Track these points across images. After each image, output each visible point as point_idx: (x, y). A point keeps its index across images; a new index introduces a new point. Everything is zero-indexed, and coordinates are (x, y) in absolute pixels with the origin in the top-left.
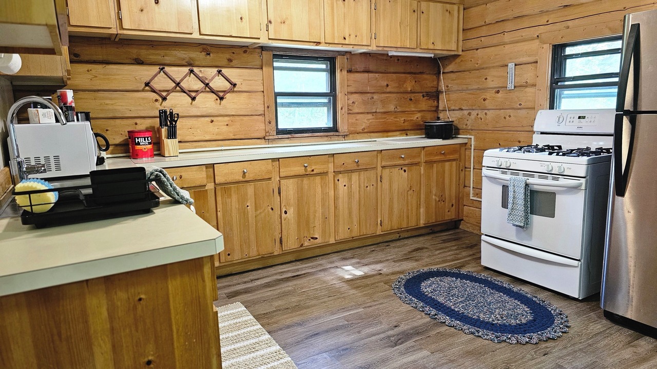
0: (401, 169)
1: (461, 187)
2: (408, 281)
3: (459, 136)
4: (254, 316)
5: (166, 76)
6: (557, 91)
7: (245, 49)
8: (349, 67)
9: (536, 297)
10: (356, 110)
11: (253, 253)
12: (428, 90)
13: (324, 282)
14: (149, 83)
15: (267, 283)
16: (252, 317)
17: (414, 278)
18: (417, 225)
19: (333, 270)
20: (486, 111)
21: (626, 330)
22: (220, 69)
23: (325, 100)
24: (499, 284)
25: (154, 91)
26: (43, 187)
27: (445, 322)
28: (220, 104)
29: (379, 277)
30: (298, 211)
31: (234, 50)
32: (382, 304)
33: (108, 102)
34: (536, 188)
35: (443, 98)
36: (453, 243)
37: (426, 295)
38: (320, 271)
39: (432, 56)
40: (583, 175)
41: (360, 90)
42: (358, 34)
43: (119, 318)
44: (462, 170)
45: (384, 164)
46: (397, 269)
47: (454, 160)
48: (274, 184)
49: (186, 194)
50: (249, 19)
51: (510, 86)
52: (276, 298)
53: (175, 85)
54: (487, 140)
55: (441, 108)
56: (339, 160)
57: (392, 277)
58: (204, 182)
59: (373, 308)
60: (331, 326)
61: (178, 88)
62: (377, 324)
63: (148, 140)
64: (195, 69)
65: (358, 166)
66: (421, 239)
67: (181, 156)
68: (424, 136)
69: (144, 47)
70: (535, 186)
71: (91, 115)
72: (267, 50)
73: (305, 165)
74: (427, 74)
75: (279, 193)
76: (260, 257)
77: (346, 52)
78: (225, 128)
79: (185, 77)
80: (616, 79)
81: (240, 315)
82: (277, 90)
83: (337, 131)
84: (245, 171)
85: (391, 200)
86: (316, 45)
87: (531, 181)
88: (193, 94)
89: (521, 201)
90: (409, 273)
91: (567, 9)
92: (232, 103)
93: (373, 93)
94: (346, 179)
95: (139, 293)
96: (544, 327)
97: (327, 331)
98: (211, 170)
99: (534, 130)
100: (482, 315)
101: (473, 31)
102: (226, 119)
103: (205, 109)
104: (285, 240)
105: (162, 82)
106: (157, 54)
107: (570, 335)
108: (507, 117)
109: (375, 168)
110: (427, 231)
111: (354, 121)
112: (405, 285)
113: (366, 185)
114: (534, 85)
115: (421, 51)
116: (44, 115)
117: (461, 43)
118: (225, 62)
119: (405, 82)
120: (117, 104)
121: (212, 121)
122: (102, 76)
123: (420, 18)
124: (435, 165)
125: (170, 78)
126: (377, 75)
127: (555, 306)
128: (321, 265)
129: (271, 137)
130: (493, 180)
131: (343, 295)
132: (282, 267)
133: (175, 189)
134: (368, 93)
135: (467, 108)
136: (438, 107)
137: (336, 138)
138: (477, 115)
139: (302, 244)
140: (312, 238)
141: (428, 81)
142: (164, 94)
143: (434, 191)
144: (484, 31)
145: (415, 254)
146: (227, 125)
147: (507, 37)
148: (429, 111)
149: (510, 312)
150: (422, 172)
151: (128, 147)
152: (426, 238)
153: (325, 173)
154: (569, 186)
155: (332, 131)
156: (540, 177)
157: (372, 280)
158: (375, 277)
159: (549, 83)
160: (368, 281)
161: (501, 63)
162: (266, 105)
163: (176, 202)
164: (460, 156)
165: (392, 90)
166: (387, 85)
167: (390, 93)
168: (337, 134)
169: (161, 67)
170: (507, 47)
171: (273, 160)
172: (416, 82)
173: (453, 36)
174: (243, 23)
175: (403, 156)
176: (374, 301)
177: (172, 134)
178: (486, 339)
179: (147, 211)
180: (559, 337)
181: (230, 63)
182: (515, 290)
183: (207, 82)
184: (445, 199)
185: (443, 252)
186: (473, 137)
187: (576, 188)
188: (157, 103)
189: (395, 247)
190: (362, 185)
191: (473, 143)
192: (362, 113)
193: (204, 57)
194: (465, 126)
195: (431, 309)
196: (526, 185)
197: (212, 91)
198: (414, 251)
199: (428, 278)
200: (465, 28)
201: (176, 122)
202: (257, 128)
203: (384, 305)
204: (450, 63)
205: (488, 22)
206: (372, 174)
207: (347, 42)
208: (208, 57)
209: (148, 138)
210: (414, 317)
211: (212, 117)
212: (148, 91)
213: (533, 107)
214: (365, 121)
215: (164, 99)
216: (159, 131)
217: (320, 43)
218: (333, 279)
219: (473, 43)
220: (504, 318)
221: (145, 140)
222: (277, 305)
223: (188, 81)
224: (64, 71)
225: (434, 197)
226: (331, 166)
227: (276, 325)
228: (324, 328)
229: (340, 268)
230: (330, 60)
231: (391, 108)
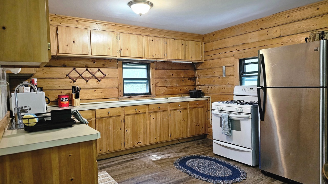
0: (179, 111)
1: (206, 119)
2: (181, 161)
3: (204, 97)
4: (111, 177)
5: (75, 72)
6: (242, 78)
7: (110, 60)
8: (156, 67)
9: (235, 166)
10: (159, 85)
11: (112, 149)
12: (190, 77)
13: (144, 162)
14: (68, 75)
15: (118, 163)
16: (110, 177)
17: (184, 159)
18: (187, 137)
19: (148, 157)
20: (215, 86)
21: (270, 178)
22: (99, 68)
23: (145, 81)
24: (220, 161)
25: (70, 78)
26: (34, 117)
27: (194, 177)
28: (99, 83)
29: (168, 159)
30: (133, 130)
31: (105, 61)
32: (168, 170)
33: (50, 83)
34: (233, 118)
35: (197, 80)
36: (203, 144)
37: (188, 166)
38: (142, 157)
39: (191, 63)
40: (250, 113)
41: (161, 77)
42: (159, 54)
43: (62, 162)
44: (206, 111)
45: (171, 109)
46: (177, 156)
47: (202, 107)
48: (122, 118)
49: (86, 120)
50: (112, 48)
51: (224, 75)
52: (122, 169)
53: (79, 75)
54: (216, 98)
55: (196, 85)
56: (151, 107)
57: (174, 159)
58: (91, 117)
59: (164, 172)
60: (145, 180)
61: (81, 77)
62: (165, 178)
63: (67, 99)
64: (89, 69)
65: (160, 110)
66: (189, 143)
67: (81, 106)
68: (189, 97)
69: (67, 60)
70: (232, 118)
71: (43, 89)
72: (120, 61)
73: (136, 109)
74: (190, 70)
75: (124, 122)
76: (115, 151)
77: (154, 61)
78: (101, 94)
79: (84, 72)
80: (257, 74)
81: (105, 176)
82: (124, 77)
83: (151, 94)
84: (109, 112)
85: (175, 125)
86: (141, 59)
87: (230, 115)
88: (87, 79)
89: (227, 124)
90: (182, 157)
91: (243, 45)
92: (104, 82)
93: (166, 78)
94: (154, 115)
95: (70, 153)
96: (236, 177)
97: (143, 182)
98: (94, 112)
99: (234, 94)
100: (210, 174)
101: (208, 53)
102: (102, 89)
103: (92, 86)
104: (127, 143)
105: (74, 74)
106: (72, 63)
107: (246, 180)
108: (224, 89)
109: (167, 110)
110: (192, 139)
111: (158, 90)
112: (179, 162)
113: (163, 118)
114: (233, 75)
115: (186, 61)
116: (26, 89)
117: (203, 57)
118: (101, 66)
119: (180, 73)
120: (54, 84)
121: (95, 91)
122: (48, 72)
123: (185, 47)
124: (194, 109)
125: (77, 72)
126: (168, 70)
127: (242, 169)
128: (143, 155)
129: (121, 97)
130: (216, 115)
131: (152, 167)
132: (124, 156)
133: (81, 118)
134: (164, 78)
135: (207, 85)
136: (195, 84)
137: (150, 97)
138: (212, 87)
139: (134, 146)
140: (139, 143)
141: (190, 73)
142: (75, 79)
143: (194, 121)
144: (212, 53)
145: (185, 149)
146: (102, 92)
147: (221, 56)
148: (191, 86)
149: (223, 172)
150: (188, 112)
151: (58, 102)
152: (191, 142)
153: (145, 113)
154: (245, 117)
155: (148, 95)
156: (234, 114)
157: (165, 161)
158: (167, 159)
159: (239, 74)
160: (163, 161)
161: (220, 66)
162: (119, 84)
163: (81, 123)
164: (205, 105)
165: (175, 77)
166: (173, 75)
167: (174, 78)
168: (151, 95)
169: (74, 68)
170: (222, 59)
171: (122, 107)
172: (185, 73)
173: (200, 54)
174: (110, 50)
175: (179, 105)
176: (165, 169)
177: (77, 97)
178: (211, 183)
179: (71, 126)
180: (241, 181)
181: (104, 66)
182: (226, 163)
183: (93, 74)
184: (199, 125)
185: (198, 148)
186: (210, 97)
187: (247, 118)
188: (71, 83)
189: (177, 147)
190: (162, 118)
191: (210, 99)
192: (162, 87)
193: (93, 63)
194: (207, 92)
195: (190, 172)
196: (228, 117)
197: (96, 78)
198: (185, 148)
199: (190, 159)
200: (205, 51)
201: (79, 91)
202: (115, 93)
203: (169, 171)
204: (200, 65)
205: (214, 49)
206: (166, 113)
207: (154, 57)
208: (94, 63)
209: (67, 98)
210: (182, 175)
211: (95, 89)
212: (67, 78)
213: (233, 84)
214: (163, 90)
215: (75, 81)
216: (72, 95)
217: (142, 58)
218: (148, 161)
219: (209, 57)
220: (220, 174)
221: (65, 99)
222: (122, 172)
223: (85, 74)
224: (35, 71)
225: (194, 124)
226: (147, 109)
227: (121, 180)
228: (142, 181)
229: (151, 156)
230: (148, 64)
231: (175, 84)
